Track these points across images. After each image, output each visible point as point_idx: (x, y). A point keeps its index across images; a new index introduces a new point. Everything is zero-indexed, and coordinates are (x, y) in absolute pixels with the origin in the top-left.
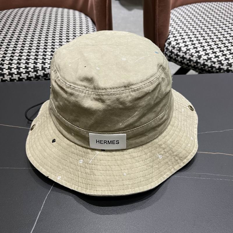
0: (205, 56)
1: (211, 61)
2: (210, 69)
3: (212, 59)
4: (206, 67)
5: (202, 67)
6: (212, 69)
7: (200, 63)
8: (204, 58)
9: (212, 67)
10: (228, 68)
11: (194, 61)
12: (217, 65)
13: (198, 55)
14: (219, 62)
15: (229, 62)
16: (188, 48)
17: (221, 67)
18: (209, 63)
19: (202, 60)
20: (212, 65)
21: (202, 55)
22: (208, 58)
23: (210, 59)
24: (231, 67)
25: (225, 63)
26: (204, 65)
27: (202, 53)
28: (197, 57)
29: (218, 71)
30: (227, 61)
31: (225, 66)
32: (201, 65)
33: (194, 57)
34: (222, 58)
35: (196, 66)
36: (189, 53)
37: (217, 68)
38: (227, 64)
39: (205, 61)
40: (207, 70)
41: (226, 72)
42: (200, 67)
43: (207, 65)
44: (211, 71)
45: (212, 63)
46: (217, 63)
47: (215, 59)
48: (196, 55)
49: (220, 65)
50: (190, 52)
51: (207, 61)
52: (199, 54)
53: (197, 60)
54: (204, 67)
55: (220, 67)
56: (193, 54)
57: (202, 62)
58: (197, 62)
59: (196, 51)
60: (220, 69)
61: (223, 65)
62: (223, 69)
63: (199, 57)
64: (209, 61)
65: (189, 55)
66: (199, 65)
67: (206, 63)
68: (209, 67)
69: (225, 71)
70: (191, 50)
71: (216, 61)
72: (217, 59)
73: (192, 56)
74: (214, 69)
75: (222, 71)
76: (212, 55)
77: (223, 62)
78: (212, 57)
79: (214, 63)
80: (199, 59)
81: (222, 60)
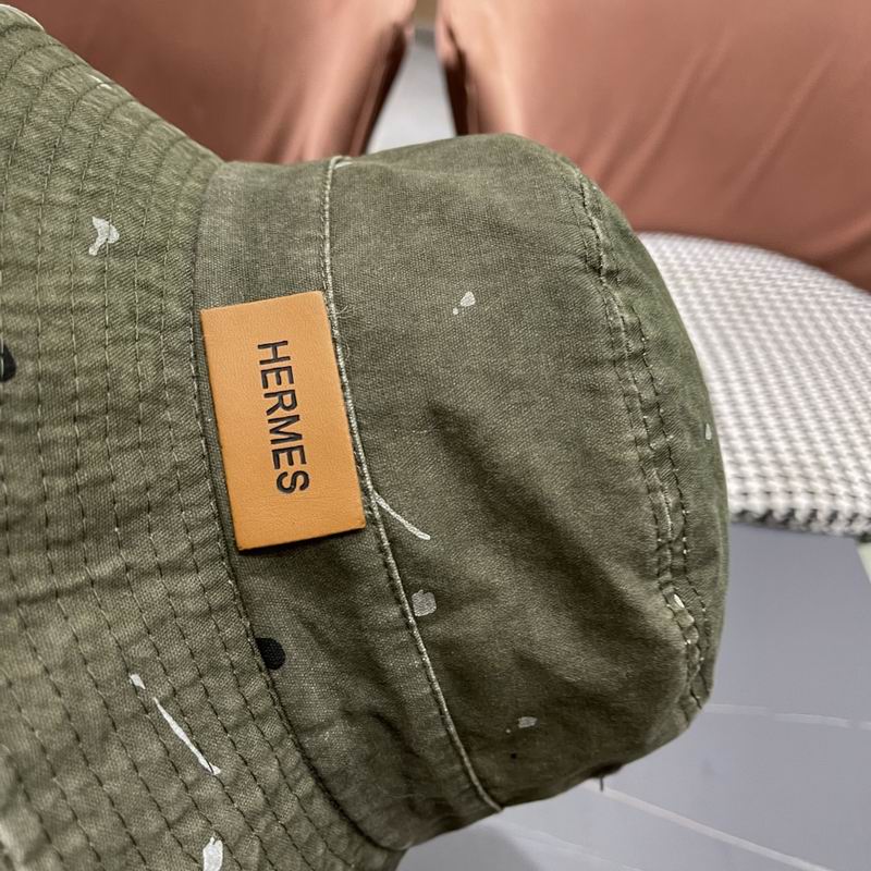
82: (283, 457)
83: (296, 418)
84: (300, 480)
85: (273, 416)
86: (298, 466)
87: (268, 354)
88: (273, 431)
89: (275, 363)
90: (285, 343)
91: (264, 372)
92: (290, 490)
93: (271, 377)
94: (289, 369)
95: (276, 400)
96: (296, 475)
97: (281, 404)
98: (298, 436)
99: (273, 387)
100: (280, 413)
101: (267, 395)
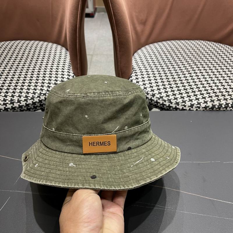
0: (158, 95)
1: (162, 99)
2: (162, 106)
3: (164, 97)
4: (159, 104)
5: (156, 104)
6: (163, 106)
7: (154, 100)
8: (157, 97)
9: (163, 104)
10: (176, 106)
11: (149, 99)
12: (167, 104)
13: (152, 94)
14: (169, 101)
15: (177, 101)
16: (146, 87)
17: (171, 105)
18: (161, 101)
19: (155, 98)
20: (163, 102)
21: (156, 93)
22: (160, 96)
23: (162, 97)
24: (178, 106)
25: (174, 101)
26: (157, 102)
27: (156, 92)
28: (152, 95)
29: (168, 108)
30: (176, 100)
31: (173, 105)
32: (154, 102)
33: (149, 95)
34: (171, 97)
35: (151, 103)
36: (145, 91)
37: (167, 105)
38: (175, 103)
39: (158, 99)
40: (160, 106)
41: (175, 110)
42: (154, 104)
43: (159, 103)
44: (163, 107)
45: (164, 101)
46: (167, 102)
47: (166, 98)
48: (151, 93)
49: (170, 103)
50: (147, 90)
51: (159, 99)
52: (154, 93)
53: (151, 98)
54: (157, 104)
55: (169, 105)
56: (149, 92)
57: (155, 100)
58: (151, 100)
59: (151, 89)
60: (169, 106)
61: (172, 103)
62: (172, 107)
63: (153, 95)
64: (161, 99)
65: (146, 93)
66: (153, 102)
67: (158, 101)
68: (160, 104)
69: (173, 108)
70: (147, 88)
71: (167, 100)
72: (168, 97)
73: (148, 94)
74: (165, 107)
75: (171, 109)
76: (164, 95)
77: (172, 100)
78: (164, 96)
79: (165, 101)
80: (153, 97)
81: (172, 99)
82: (105, 144)
83: (100, 142)
84: (109, 142)
85: (100, 145)
86: (107, 143)
87: (91, 145)
88: (102, 145)
89: (92, 144)
90: (89, 142)
91: (93, 146)
92: (110, 144)
93: (94, 145)
94: (93, 142)
95: (97, 144)
96: (108, 143)
97: (98, 144)
98: (103, 142)
99: (96, 145)
100: (99, 144)
101: (97, 145)
